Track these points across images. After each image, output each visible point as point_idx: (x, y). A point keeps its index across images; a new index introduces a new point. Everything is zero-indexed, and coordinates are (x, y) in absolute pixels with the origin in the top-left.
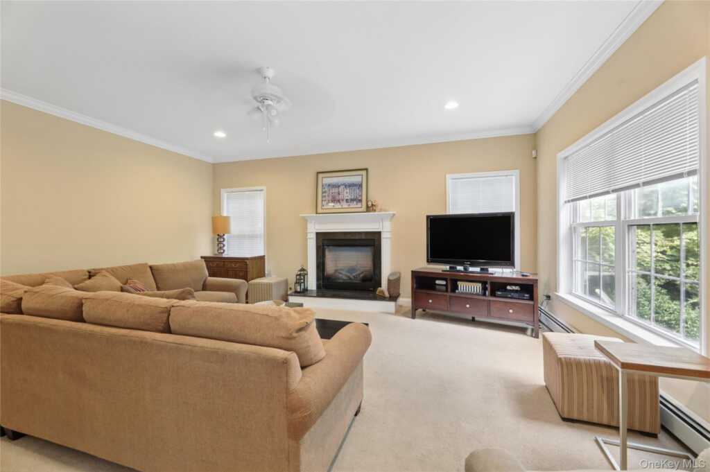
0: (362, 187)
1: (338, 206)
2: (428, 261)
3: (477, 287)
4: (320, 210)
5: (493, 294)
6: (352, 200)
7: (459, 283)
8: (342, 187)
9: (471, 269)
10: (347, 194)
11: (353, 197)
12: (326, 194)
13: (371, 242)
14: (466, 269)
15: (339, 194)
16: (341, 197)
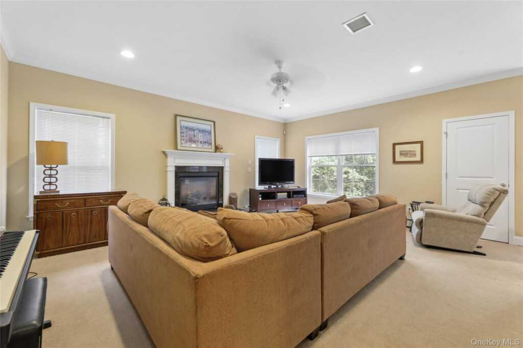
0: (211, 134)
1: (194, 145)
2: (260, 184)
3: (285, 195)
4: (179, 147)
5: (293, 197)
6: (205, 142)
7: (278, 194)
8: (196, 132)
10: (200, 137)
11: (205, 140)
12: (185, 135)
13: (217, 174)
15: (194, 136)
16: (196, 138)
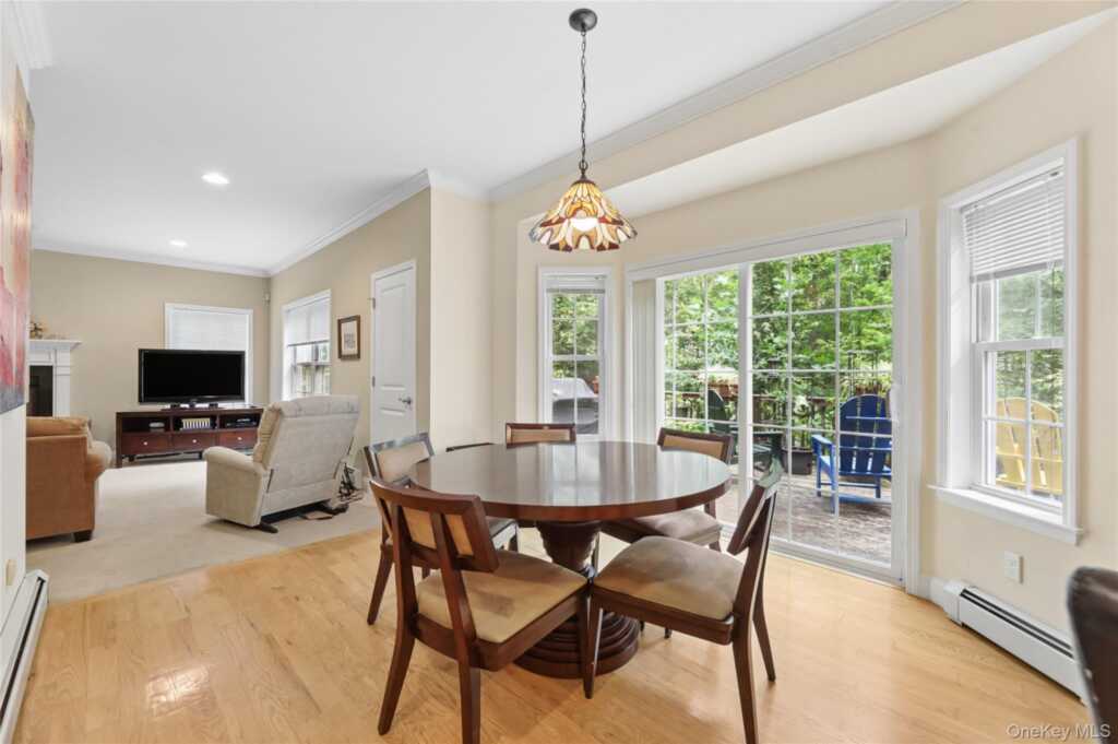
2: (140, 401)
3: (206, 422)
5: (222, 426)
7: (184, 421)
9: (198, 406)
14: (192, 406)
